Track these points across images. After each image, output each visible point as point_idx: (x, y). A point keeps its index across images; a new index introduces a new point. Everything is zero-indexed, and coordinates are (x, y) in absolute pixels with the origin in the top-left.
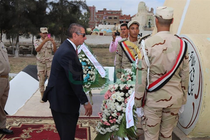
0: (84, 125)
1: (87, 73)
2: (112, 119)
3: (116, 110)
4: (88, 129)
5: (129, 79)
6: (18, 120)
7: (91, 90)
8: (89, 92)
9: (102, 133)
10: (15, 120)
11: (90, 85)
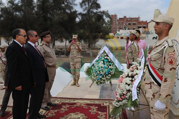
0: (105, 104)
2: (123, 96)
3: (126, 90)
4: (108, 106)
5: (135, 69)
6: (58, 100)
7: (111, 80)
8: (110, 82)
9: (117, 106)
10: (56, 100)
11: (110, 77)
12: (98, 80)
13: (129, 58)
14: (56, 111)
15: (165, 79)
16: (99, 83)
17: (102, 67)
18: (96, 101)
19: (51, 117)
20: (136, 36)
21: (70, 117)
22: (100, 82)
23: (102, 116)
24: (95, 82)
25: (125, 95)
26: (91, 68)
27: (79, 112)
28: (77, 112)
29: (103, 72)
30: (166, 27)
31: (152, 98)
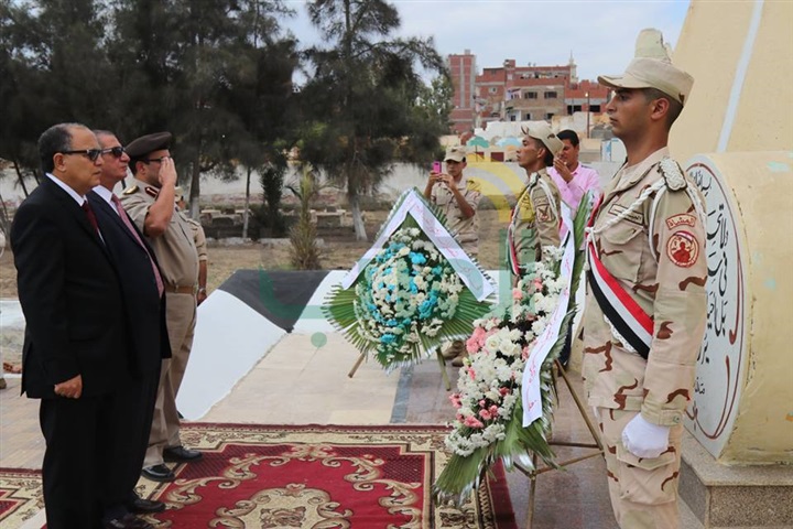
0: (415, 447)
1: (429, 289)
2: (486, 407)
3: (496, 381)
4: (427, 456)
5: (538, 290)
6: (213, 434)
7: (441, 342)
8: (437, 350)
9: (461, 452)
10: (205, 434)
11: (438, 327)
12: (384, 344)
13: (521, 246)
14: (202, 482)
15: (664, 327)
16: (392, 356)
17: (401, 288)
18: (375, 437)
19: (178, 507)
20: (547, 149)
21: (264, 507)
22: (393, 352)
23: (402, 496)
24: (372, 353)
25: (493, 403)
26: (350, 292)
27: (303, 486)
28: (294, 485)
29: (406, 308)
30: (656, 110)
31: (611, 410)
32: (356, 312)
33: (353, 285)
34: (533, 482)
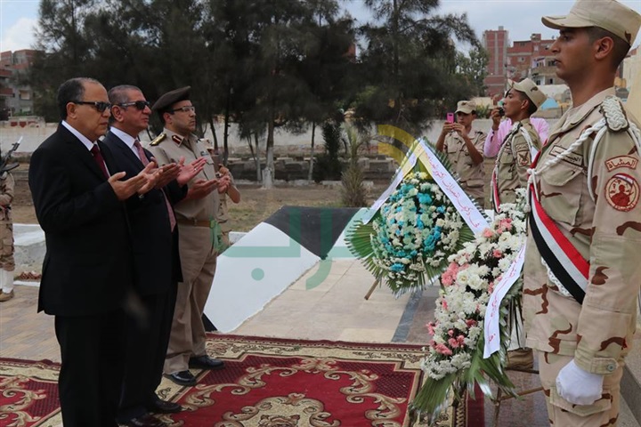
0: (408, 365)
2: (455, 336)
3: (462, 313)
4: (417, 374)
5: (507, 230)
6: (239, 345)
9: (435, 376)
10: (232, 345)
11: (441, 259)
12: (394, 272)
13: (503, 187)
14: (218, 388)
15: (599, 272)
16: (401, 283)
17: (409, 224)
18: (376, 353)
19: (193, 409)
20: (530, 101)
21: (265, 413)
22: (402, 279)
23: (387, 410)
24: (385, 279)
25: (460, 333)
26: (369, 227)
27: (303, 396)
28: (296, 395)
29: (413, 241)
30: (600, 49)
31: (546, 353)
32: (372, 244)
33: (371, 221)
34: (498, 408)
